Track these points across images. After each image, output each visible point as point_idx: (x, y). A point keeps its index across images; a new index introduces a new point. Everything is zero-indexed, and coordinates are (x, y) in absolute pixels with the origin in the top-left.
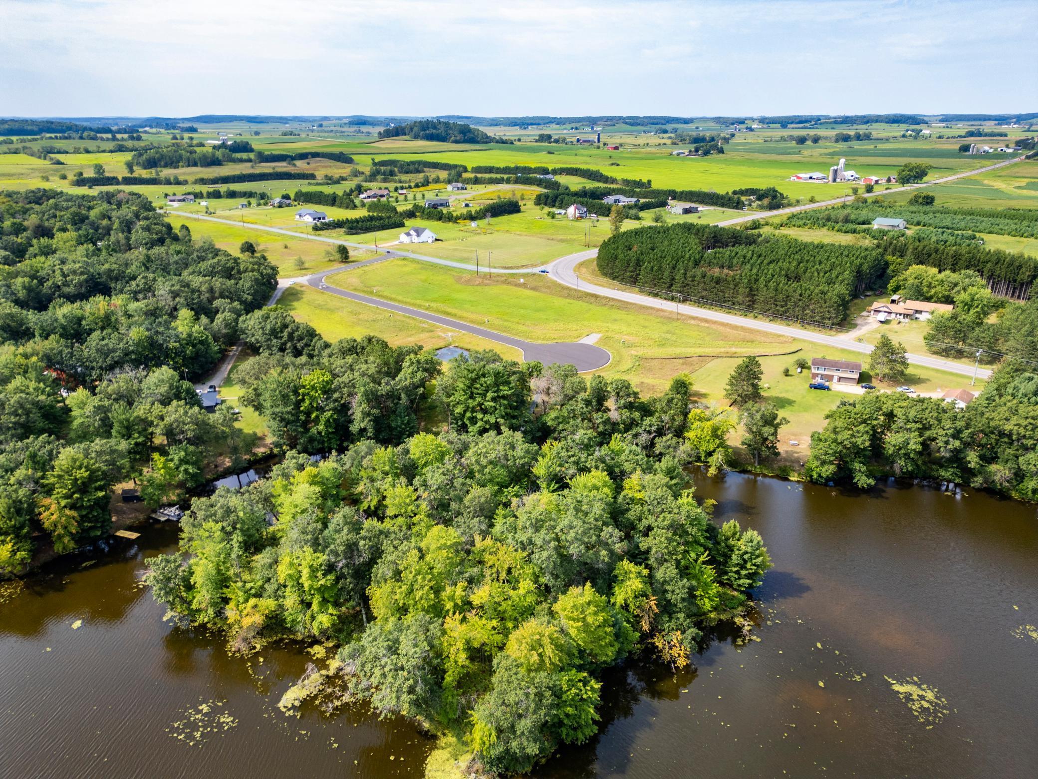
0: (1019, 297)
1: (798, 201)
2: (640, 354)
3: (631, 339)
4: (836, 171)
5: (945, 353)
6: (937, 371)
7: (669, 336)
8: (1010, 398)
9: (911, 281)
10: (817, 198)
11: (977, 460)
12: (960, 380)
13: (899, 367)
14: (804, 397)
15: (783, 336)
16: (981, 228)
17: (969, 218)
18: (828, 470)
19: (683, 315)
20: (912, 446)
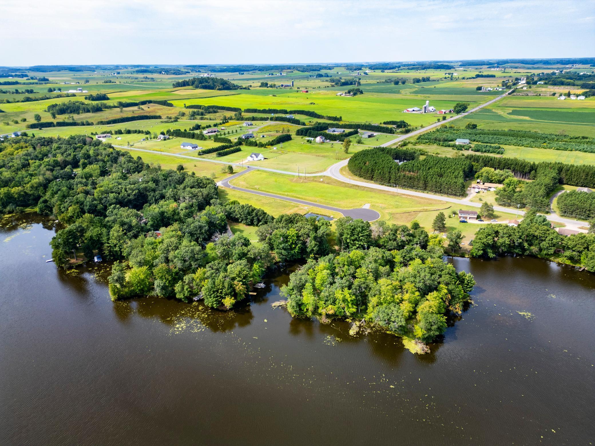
0: (525, 178)
1: (416, 128)
2: (390, 212)
3: (383, 205)
4: (425, 108)
5: (504, 205)
6: (503, 212)
7: (398, 203)
8: (535, 224)
9: (484, 174)
10: (424, 126)
11: (527, 245)
12: (512, 216)
13: (491, 212)
14: (459, 226)
15: (442, 201)
16: (501, 142)
17: (495, 137)
18: (481, 252)
19: (399, 193)
20: (507, 242)
